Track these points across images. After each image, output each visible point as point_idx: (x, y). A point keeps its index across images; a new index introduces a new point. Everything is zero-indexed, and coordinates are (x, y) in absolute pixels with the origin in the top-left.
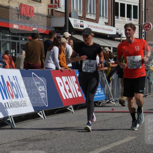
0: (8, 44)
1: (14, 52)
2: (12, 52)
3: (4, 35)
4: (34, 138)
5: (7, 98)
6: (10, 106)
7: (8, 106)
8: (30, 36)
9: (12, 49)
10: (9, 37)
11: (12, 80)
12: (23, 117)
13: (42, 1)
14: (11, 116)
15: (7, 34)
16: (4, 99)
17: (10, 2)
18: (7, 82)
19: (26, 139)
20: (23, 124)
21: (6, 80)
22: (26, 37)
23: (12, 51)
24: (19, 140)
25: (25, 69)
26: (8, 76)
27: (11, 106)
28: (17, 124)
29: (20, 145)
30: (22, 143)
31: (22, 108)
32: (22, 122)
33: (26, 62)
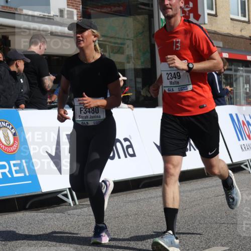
0: (241, 78)
1: (248, 86)
2: (245, 87)
3: (236, 68)
5: (243, 139)
6: (246, 148)
7: (245, 148)
9: (246, 83)
10: (242, 70)
11: (248, 119)
14: (248, 160)
15: (239, 67)
16: (239, 140)
17: (243, 31)
18: (243, 121)
21: (241, 118)
23: (245, 85)
26: (244, 115)
27: (248, 149)
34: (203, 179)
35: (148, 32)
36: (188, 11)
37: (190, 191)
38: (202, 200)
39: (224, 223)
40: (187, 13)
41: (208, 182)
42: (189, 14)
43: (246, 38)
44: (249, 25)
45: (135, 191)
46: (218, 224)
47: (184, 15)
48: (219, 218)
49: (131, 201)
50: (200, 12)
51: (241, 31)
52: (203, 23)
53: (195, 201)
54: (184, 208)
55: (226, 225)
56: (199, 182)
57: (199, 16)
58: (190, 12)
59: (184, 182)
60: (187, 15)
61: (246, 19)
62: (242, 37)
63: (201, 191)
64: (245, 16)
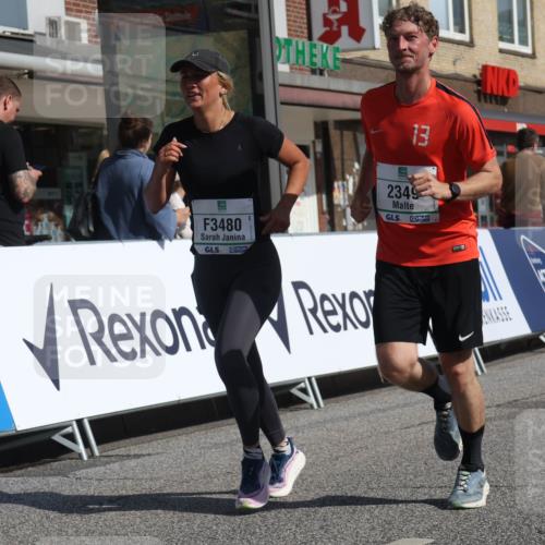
4: (534, 399)
8: (511, 144)
12: (502, 347)
13: (537, 55)
17: (458, 63)
19: (515, 401)
20: (505, 365)
22: (500, 148)
24: (498, 406)
25: (501, 228)
28: (489, 364)
29: (501, 418)
30: (506, 411)
31: (500, 323)
32: (501, 360)
33: (504, 210)
34: (377, 391)
35: (248, 69)
36: (338, 20)
37: (346, 419)
38: (374, 438)
39: (422, 487)
40: (336, 24)
41: (386, 398)
42: (339, 27)
43: (466, 80)
44: (471, 50)
45: (225, 422)
46: (409, 490)
47: (328, 29)
48: (412, 477)
49: (216, 445)
50: (363, 23)
51: (454, 63)
52: (370, 46)
53: (357, 439)
54: (335, 454)
55: (426, 491)
56: (366, 398)
57: (362, 31)
58: (341, 22)
59: (333, 399)
60: (335, 28)
61: (465, 37)
62: (456, 78)
63: (371, 418)
64: (462, 31)
